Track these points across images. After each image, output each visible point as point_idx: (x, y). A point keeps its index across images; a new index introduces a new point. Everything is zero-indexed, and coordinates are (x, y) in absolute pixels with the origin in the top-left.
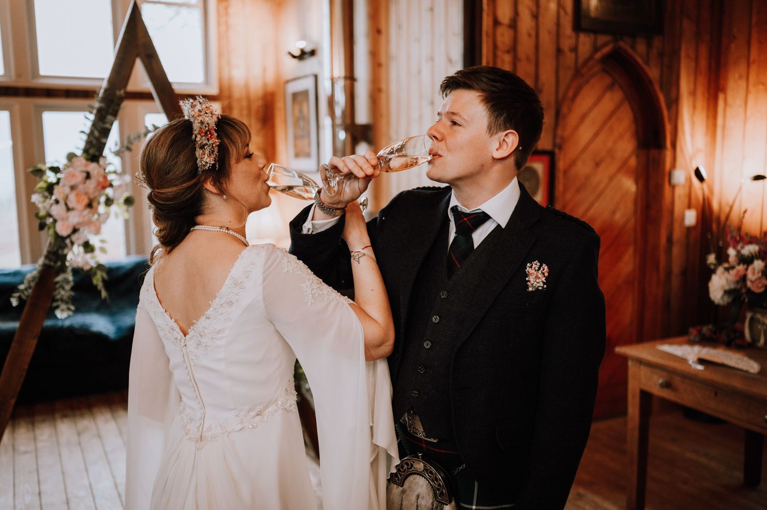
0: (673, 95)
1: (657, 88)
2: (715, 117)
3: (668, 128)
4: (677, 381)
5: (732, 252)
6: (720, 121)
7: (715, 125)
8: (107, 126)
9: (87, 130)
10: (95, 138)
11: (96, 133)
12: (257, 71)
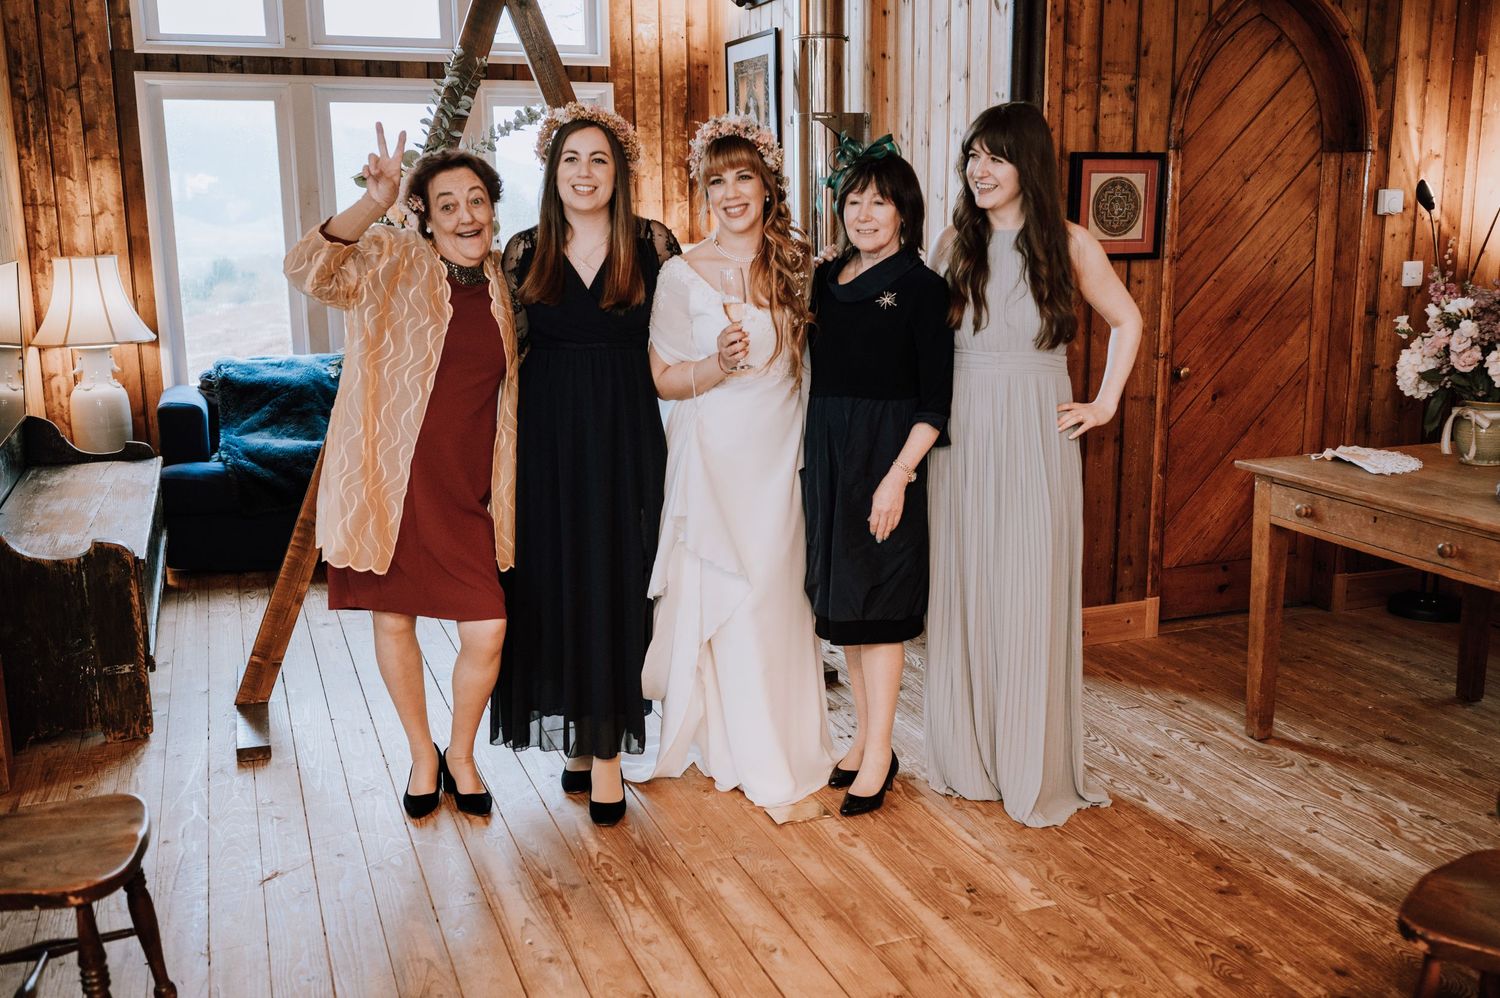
0: (1388, 61)
1: (1356, 47)
2: (1467, 98)
3: (1375, 115)
4: (1322, 503)
5: (1432, 311)
6: (1475, 105)
7: (1466, 113)
8: (462, 112)
9: (431, 118)
10: (445, 130)
11: (446, 124)
12: (677, 26)
